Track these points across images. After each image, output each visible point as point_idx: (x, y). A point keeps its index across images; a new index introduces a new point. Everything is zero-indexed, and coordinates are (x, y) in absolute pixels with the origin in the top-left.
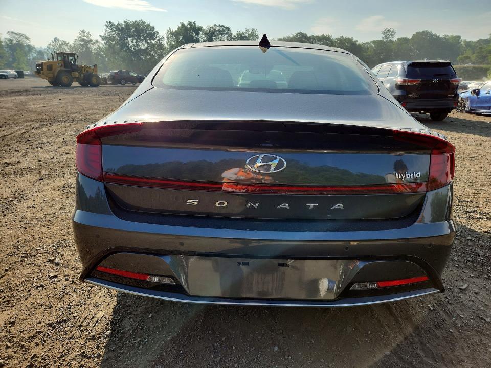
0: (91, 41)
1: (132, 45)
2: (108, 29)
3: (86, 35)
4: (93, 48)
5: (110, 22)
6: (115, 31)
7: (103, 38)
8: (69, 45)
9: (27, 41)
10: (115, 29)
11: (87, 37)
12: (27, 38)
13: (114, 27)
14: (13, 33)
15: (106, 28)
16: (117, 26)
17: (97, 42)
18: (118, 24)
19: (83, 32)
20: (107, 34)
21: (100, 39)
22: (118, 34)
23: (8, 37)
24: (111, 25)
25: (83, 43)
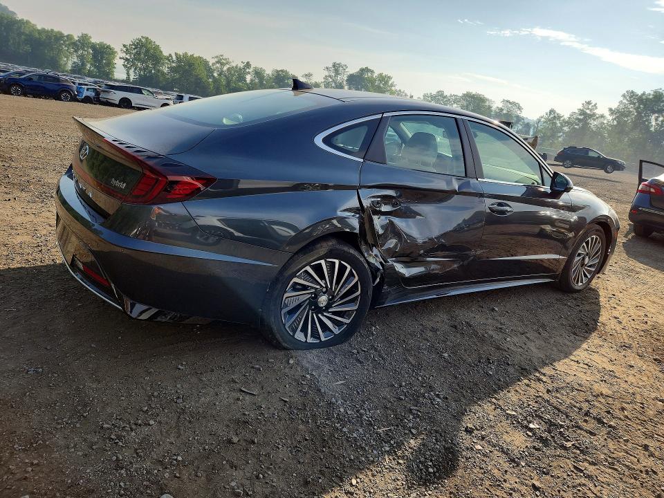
0: (594, 114)
1: (654, 123)
2: (625, 101)
3: (590, 107)
4: (593, 124)
5: (632, 92)
6: (634, 104)
7: (612, 111)
8: (562, 119)
9: (519, 112)
10: (636, 101)
11: (591, 110)
12: (520, 108)
13: (634, 99)
14: (507, 101)
15: (622, 99)
16: (641, 97)
17: (602, 116)
18: (644, 94)
19: (589, 103)
20: (622, 106)
21: (607, 114)
22: (637, 109)
23: (500, 105)
24: (632, 94)
25: (582, 117)
